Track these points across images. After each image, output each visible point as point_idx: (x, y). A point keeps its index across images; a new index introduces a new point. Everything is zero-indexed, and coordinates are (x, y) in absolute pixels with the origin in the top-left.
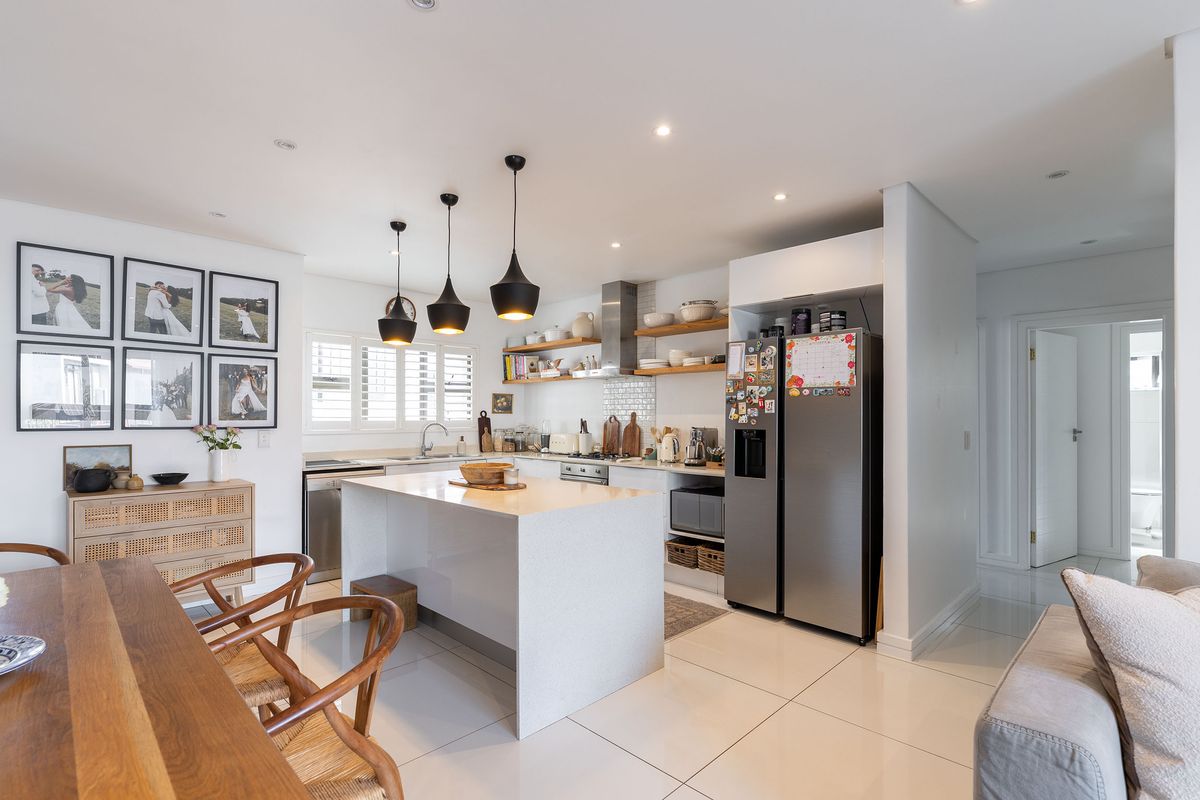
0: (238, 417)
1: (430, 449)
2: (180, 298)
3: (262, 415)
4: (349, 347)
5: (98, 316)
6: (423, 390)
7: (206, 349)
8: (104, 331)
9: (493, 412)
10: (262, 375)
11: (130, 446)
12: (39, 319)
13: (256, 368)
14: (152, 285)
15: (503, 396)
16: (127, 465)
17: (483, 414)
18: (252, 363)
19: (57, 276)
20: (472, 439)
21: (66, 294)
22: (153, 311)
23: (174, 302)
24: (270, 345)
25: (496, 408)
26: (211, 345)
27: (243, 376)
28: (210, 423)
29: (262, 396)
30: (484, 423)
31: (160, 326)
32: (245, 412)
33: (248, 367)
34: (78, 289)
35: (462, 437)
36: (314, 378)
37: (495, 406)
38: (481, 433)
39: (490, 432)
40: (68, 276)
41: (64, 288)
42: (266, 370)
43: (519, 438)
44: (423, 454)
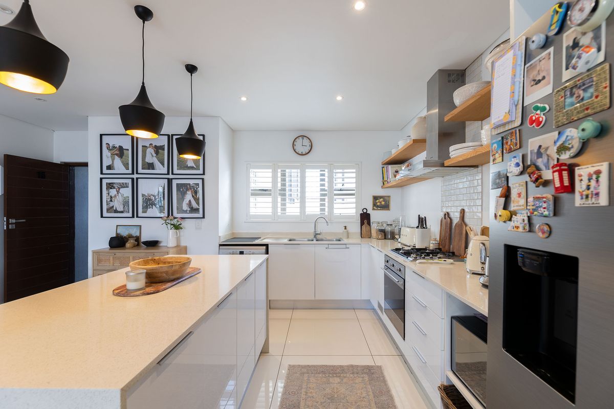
0: (185, 212)
1: (319, 234)
2: (160, 151)
3: (197, 210)
4: (271, 170)
5: (128, 164)
6: (322, 195)
7: (171, 176)
8: (130, 171)
9: (373, 209)
10: (197, 188)
11: (140, 226)
12: (109, 168)
13: (194, 185)
14: (148, 146)
15: (381, 197)
16: (138, 235)
17: (365, 211)
18: (191, 182)
19: (114, 147)
20: (355, 227)
21: (117, 155)
22: (149, 159)
23: (157, 153)
24: (201, 172)
25: (375, 206)
26: (173, 174)
27: (187, 190)
28: (172, 215)
29: (197, 200)
30: (365, 218)
31: (151, 166)
32: (189, 209)
33: (189, 184)
34: (121, 152)
35: (345, 227)
36: (252, 190)
37: (375, 205)
38: (362, 224)
39: (369, 223)
40: (118, 146)
41: (116, 152)
42: (199, 186)
43: (389, 229)
44: (315, 236)
